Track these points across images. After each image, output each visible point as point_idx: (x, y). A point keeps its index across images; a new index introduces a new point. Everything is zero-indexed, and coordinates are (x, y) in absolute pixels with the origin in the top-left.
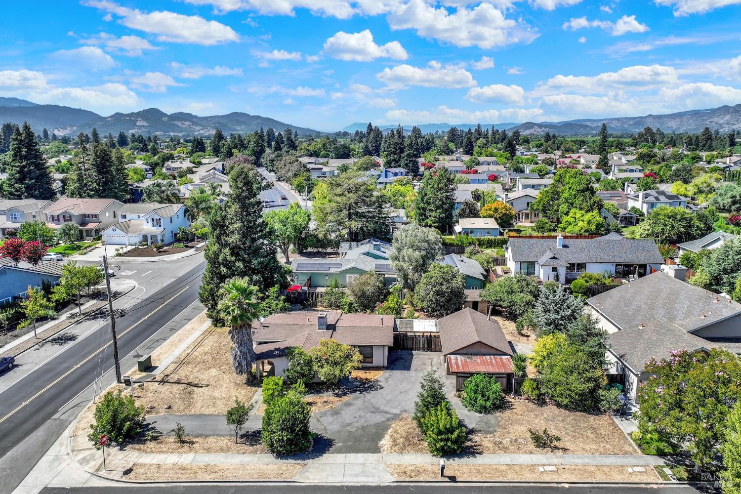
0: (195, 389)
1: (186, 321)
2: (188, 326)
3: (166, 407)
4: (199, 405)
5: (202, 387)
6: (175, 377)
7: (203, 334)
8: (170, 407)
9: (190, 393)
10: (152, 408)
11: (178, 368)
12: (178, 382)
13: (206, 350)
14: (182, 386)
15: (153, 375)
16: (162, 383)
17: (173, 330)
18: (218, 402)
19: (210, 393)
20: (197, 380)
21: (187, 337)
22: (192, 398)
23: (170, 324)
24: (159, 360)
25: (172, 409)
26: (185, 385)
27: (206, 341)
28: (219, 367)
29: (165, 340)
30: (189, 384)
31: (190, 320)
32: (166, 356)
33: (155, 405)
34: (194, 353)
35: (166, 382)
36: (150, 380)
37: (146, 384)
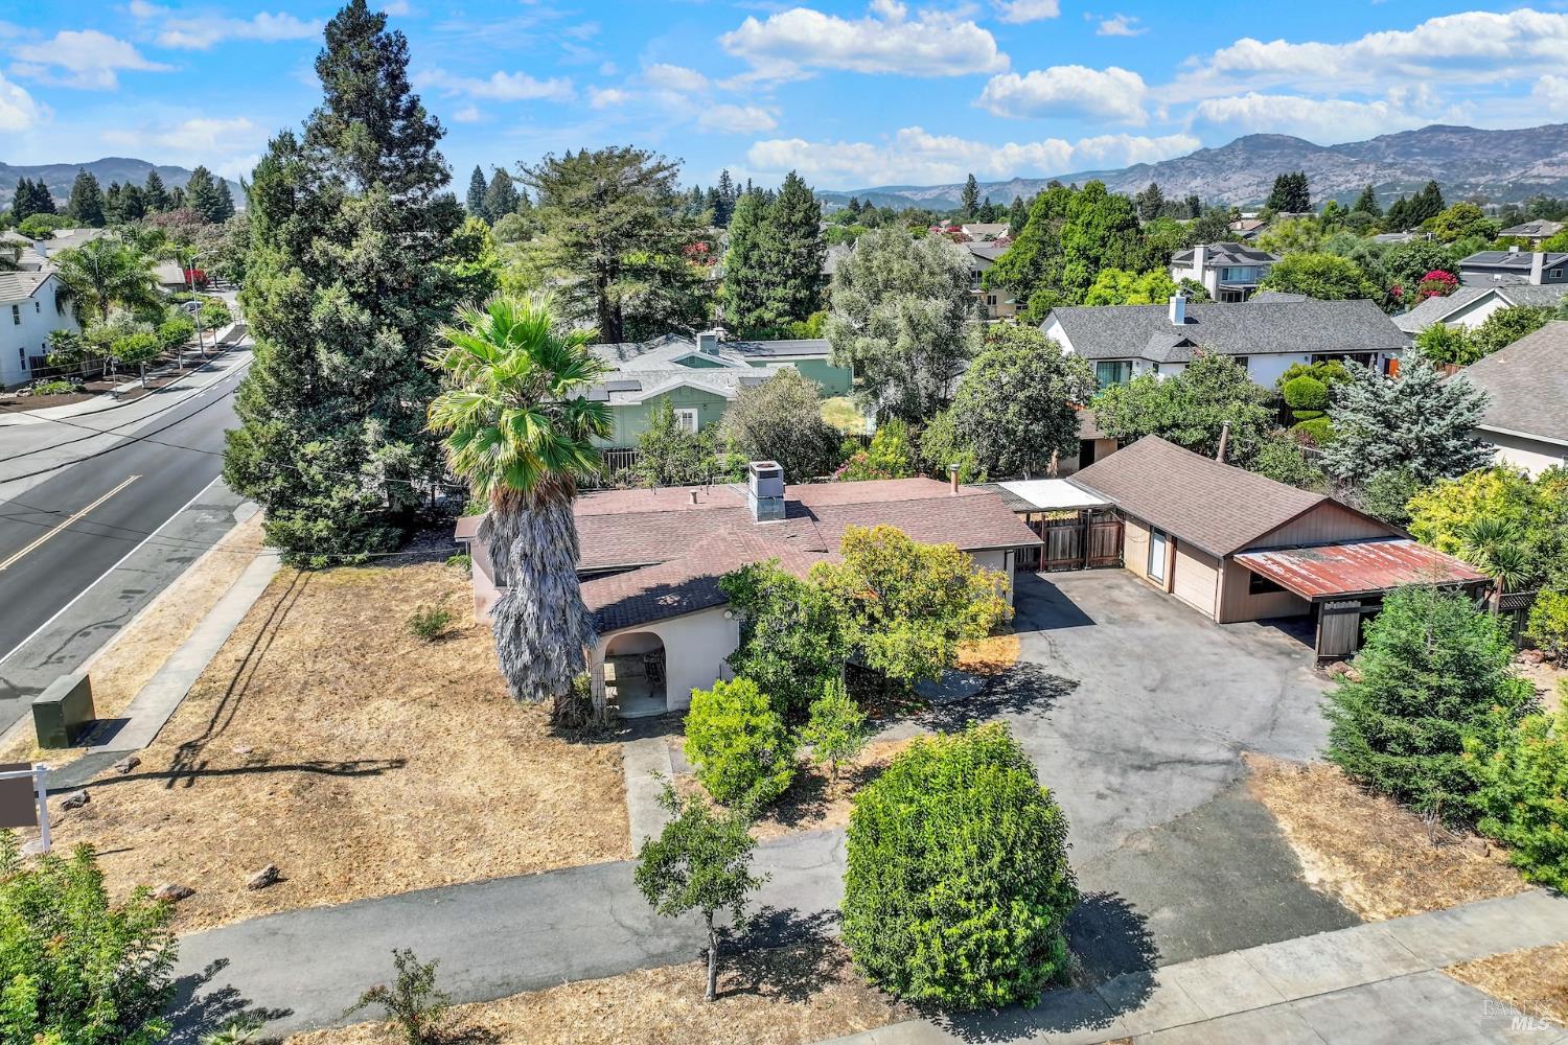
0: (350, 782)
1: (175, 565)
2: (190, 579)
3: (252, 878)
4: (405, 846)
5: (376, 772)
6: (234, 748)
7: (265, 594)
8: (272, 879)
9: (334, 802)
10: (179, 897)
11: (226, 715)
12: (260, 766)
13: (309, 640)
14: (286, 782)
15: (121, 755)
16: (181, 782)
17: (134, 596)
18: (489, 823)
19: (423, 790)
20: (335, 746)
21: (208, 611)
22: (358, 821)
23: (113, 577)
24: (121, 695)
25: (284, 887)
26: (296, 775)
27: (292, 614)
28: (401, 690)
29: (113, 626)
30: (315, 768)
31: (189, 560)
32: (146, 677)
33: (190, 878)
34: (268, 657)
35: (202, 771)
36: (112, 772)
37: (99, 796)
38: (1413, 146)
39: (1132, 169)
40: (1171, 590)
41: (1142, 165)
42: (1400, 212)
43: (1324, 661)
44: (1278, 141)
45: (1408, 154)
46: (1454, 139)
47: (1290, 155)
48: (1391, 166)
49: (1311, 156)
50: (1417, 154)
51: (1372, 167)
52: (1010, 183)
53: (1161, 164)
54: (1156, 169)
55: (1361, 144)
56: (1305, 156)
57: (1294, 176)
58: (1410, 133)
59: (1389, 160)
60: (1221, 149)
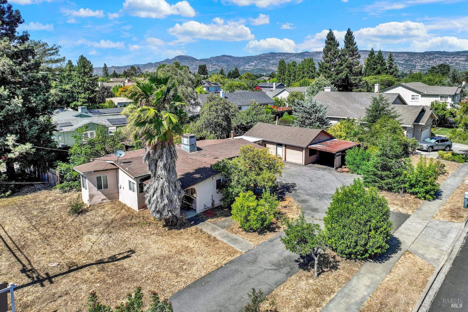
38: (219, 60)
39: (148, 64)
40: (285, 160)
41: (150, 63)
42: (230, 75)
43: (337, 168)
44: (187, 57)
45: (218, 62)
46: (228, 58)
47: (190, 61)
48: (215, 65)
49: (196, 62)
50: (220, 62)
51: (211, 65)
52: (111, 68)
53: (156, 63)
54: (155, 64)
55: (207, 59)
56: (194, 62)
57: (203, 65)
58: (218, 57)
59: (214, 63)
60: (172, 59)
